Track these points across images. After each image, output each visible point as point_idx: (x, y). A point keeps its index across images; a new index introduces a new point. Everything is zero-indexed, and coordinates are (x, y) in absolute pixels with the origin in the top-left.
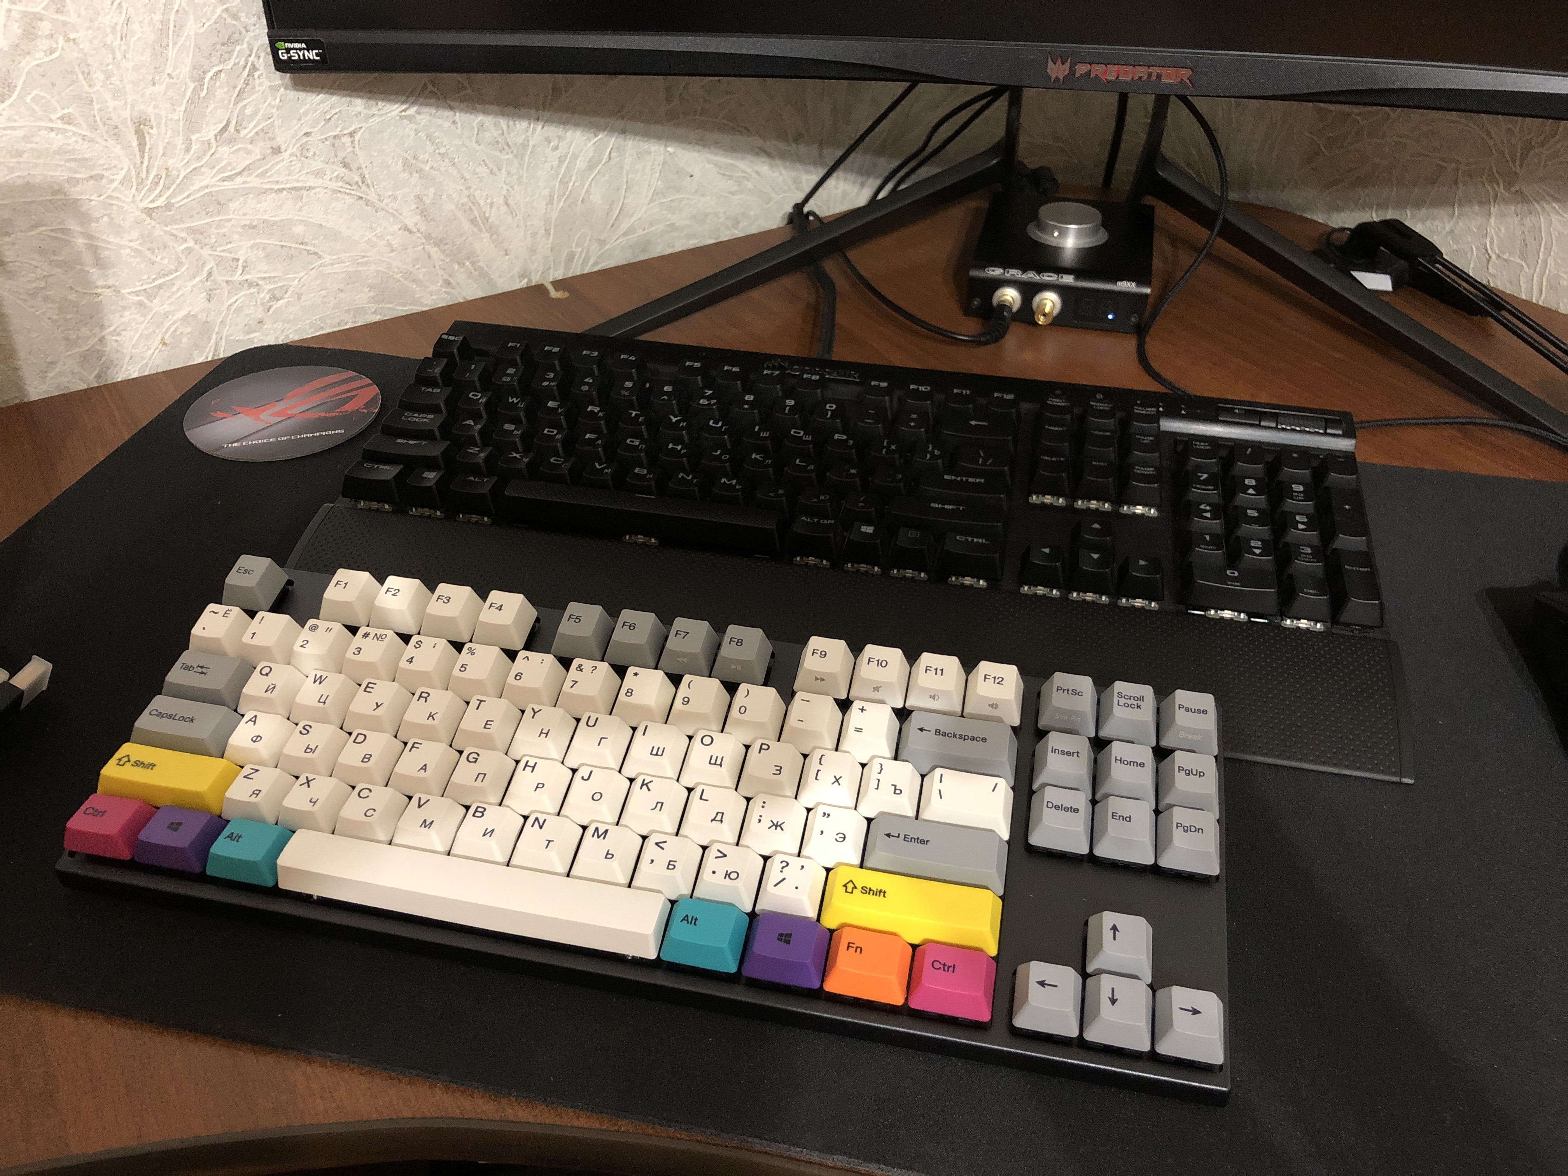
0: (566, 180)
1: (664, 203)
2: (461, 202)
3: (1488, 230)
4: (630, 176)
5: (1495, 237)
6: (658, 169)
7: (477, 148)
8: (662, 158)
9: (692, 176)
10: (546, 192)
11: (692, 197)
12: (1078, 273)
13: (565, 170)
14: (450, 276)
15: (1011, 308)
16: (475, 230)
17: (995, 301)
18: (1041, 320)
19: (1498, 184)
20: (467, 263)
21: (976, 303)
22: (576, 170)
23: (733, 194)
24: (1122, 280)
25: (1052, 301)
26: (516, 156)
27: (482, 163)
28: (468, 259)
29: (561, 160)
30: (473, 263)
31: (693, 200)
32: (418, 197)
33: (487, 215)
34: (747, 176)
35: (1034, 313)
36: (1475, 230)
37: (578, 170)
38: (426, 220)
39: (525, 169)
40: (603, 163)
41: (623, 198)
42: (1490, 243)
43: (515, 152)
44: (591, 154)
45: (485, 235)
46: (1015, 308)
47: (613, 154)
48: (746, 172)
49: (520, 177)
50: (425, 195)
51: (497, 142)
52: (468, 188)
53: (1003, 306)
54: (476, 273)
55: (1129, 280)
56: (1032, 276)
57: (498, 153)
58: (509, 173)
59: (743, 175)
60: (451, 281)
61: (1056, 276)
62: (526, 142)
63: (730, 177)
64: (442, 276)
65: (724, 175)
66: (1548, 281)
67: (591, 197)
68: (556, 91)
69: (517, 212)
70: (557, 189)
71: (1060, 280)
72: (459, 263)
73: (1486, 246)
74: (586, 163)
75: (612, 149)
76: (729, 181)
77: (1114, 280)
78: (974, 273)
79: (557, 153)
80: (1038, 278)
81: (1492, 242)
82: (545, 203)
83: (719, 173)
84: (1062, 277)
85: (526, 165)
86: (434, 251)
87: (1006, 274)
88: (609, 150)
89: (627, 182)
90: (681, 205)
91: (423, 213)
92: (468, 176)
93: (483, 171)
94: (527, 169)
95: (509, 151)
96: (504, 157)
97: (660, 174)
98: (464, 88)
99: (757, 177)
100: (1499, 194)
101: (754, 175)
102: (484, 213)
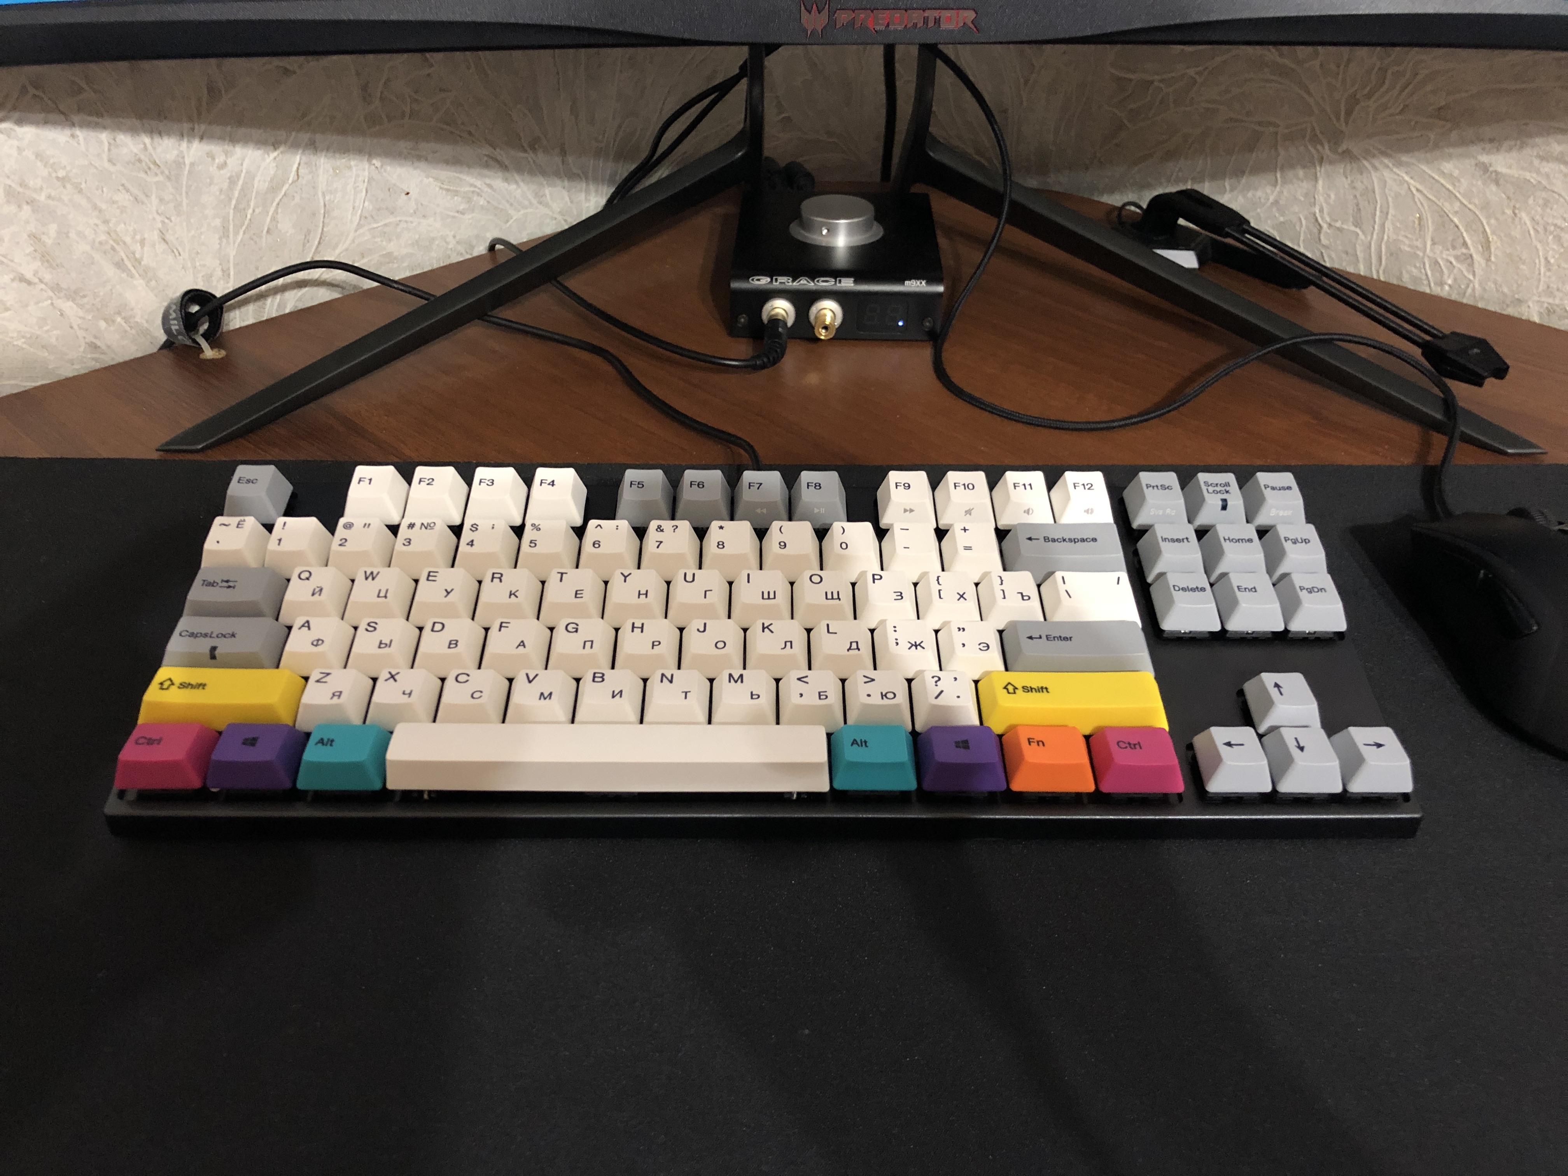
0: (242, 206)
1: (375, 228)
2: (98, 240)
3: (1316, 197)
4: (327, 198)
5: (1324, 205)
6: (363, 187)
7: (112, 169)
8: (366, 173)
9: (408, 194)
10: (218, 222)
11: (411, 219)
12: (858, 275)
13: (239, 194)
14: (95, 337)
15: (785, 323)
16: (124, 275)
17: (765, 317)
18: (823, 334)
19: (1322, 144)
20: (119, 319)
21: (743, 320)
22: (254, 193)
23: (462, 213)
24: (910, 279)
25: (831, 310)
26: (168, 178)
27: (121, 188)
28: (119, 313)
29: (233, 181)
30: (126, 320)
31: (412, 222)
32: (35, 237)
33: (137, 256)
34: (478, 191)
35: (813, 328)
36: (1302, 199)
37: (257, 193)
38: (51, 266)
39: (184, 193)
40: (290, 181)
41: (321, 225)
42: (1320, 212)
43: (167, 172)
44: (272, 172)
45: (139, 282)
46: (790, 322)
47: (301, 171)
48: (475, 187)
49: (179, 205)
50: (44, 234)
51: (140, 161)
52: (106, 222)
53: (775, 322)
54: (133, 332)
55: (918, 279)
56: (804, 283)
57: (142, 175)
58: (161, 200)
59: (472, 189)
60: (98, 343)
61: (833, 280)
62: (181, 160)
63: (456, 193)
64: (84, 338)
65: (448, 190)
66: (1387, 247)
67: (279, 225)
68: (213, 92)
69: (180, 249)
70: (231, 218)
71: (838, 285)
72: (105, 320)
73: (1315, 215)
74: (267, 184)
75: (299, 164)
76: (456, 198)
77: (901, 280)
78: (736, 285)
79: (226, 173)
80: (813, 284)
81: (1321, 211)
82: (217, 236)
83: (441, 188)
84: (840, 280)
85: (184, 189)
86: (68, 307)
87: (774, 283)
88: (296, 166)
89: (325, 205)
90: (399, 230)
91: (45, 257)
92: (104, 206)
93: (123, 198)
94: (187, 193)
95: (158, 172)
96: (151, 179)
97: (367, 192)
98: (81, 90)
99: (489, 191)
100: (1325, 157)
101: (486, 189)
102: (134, 253)
